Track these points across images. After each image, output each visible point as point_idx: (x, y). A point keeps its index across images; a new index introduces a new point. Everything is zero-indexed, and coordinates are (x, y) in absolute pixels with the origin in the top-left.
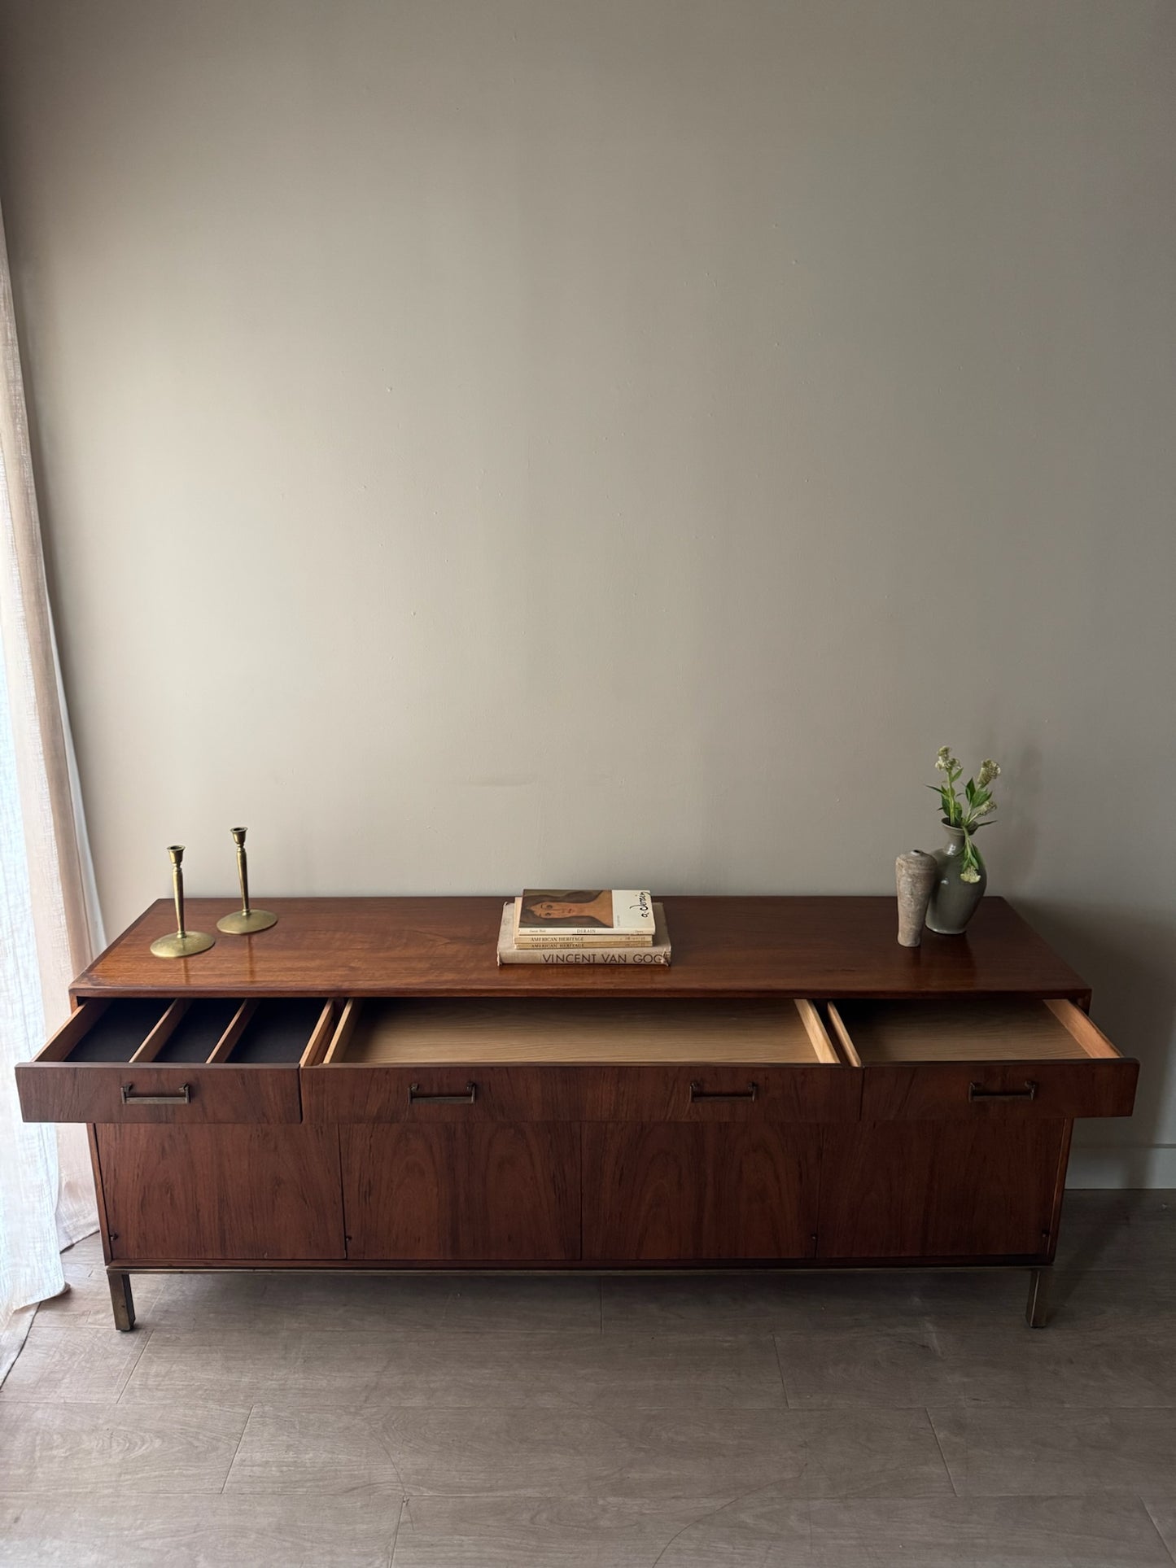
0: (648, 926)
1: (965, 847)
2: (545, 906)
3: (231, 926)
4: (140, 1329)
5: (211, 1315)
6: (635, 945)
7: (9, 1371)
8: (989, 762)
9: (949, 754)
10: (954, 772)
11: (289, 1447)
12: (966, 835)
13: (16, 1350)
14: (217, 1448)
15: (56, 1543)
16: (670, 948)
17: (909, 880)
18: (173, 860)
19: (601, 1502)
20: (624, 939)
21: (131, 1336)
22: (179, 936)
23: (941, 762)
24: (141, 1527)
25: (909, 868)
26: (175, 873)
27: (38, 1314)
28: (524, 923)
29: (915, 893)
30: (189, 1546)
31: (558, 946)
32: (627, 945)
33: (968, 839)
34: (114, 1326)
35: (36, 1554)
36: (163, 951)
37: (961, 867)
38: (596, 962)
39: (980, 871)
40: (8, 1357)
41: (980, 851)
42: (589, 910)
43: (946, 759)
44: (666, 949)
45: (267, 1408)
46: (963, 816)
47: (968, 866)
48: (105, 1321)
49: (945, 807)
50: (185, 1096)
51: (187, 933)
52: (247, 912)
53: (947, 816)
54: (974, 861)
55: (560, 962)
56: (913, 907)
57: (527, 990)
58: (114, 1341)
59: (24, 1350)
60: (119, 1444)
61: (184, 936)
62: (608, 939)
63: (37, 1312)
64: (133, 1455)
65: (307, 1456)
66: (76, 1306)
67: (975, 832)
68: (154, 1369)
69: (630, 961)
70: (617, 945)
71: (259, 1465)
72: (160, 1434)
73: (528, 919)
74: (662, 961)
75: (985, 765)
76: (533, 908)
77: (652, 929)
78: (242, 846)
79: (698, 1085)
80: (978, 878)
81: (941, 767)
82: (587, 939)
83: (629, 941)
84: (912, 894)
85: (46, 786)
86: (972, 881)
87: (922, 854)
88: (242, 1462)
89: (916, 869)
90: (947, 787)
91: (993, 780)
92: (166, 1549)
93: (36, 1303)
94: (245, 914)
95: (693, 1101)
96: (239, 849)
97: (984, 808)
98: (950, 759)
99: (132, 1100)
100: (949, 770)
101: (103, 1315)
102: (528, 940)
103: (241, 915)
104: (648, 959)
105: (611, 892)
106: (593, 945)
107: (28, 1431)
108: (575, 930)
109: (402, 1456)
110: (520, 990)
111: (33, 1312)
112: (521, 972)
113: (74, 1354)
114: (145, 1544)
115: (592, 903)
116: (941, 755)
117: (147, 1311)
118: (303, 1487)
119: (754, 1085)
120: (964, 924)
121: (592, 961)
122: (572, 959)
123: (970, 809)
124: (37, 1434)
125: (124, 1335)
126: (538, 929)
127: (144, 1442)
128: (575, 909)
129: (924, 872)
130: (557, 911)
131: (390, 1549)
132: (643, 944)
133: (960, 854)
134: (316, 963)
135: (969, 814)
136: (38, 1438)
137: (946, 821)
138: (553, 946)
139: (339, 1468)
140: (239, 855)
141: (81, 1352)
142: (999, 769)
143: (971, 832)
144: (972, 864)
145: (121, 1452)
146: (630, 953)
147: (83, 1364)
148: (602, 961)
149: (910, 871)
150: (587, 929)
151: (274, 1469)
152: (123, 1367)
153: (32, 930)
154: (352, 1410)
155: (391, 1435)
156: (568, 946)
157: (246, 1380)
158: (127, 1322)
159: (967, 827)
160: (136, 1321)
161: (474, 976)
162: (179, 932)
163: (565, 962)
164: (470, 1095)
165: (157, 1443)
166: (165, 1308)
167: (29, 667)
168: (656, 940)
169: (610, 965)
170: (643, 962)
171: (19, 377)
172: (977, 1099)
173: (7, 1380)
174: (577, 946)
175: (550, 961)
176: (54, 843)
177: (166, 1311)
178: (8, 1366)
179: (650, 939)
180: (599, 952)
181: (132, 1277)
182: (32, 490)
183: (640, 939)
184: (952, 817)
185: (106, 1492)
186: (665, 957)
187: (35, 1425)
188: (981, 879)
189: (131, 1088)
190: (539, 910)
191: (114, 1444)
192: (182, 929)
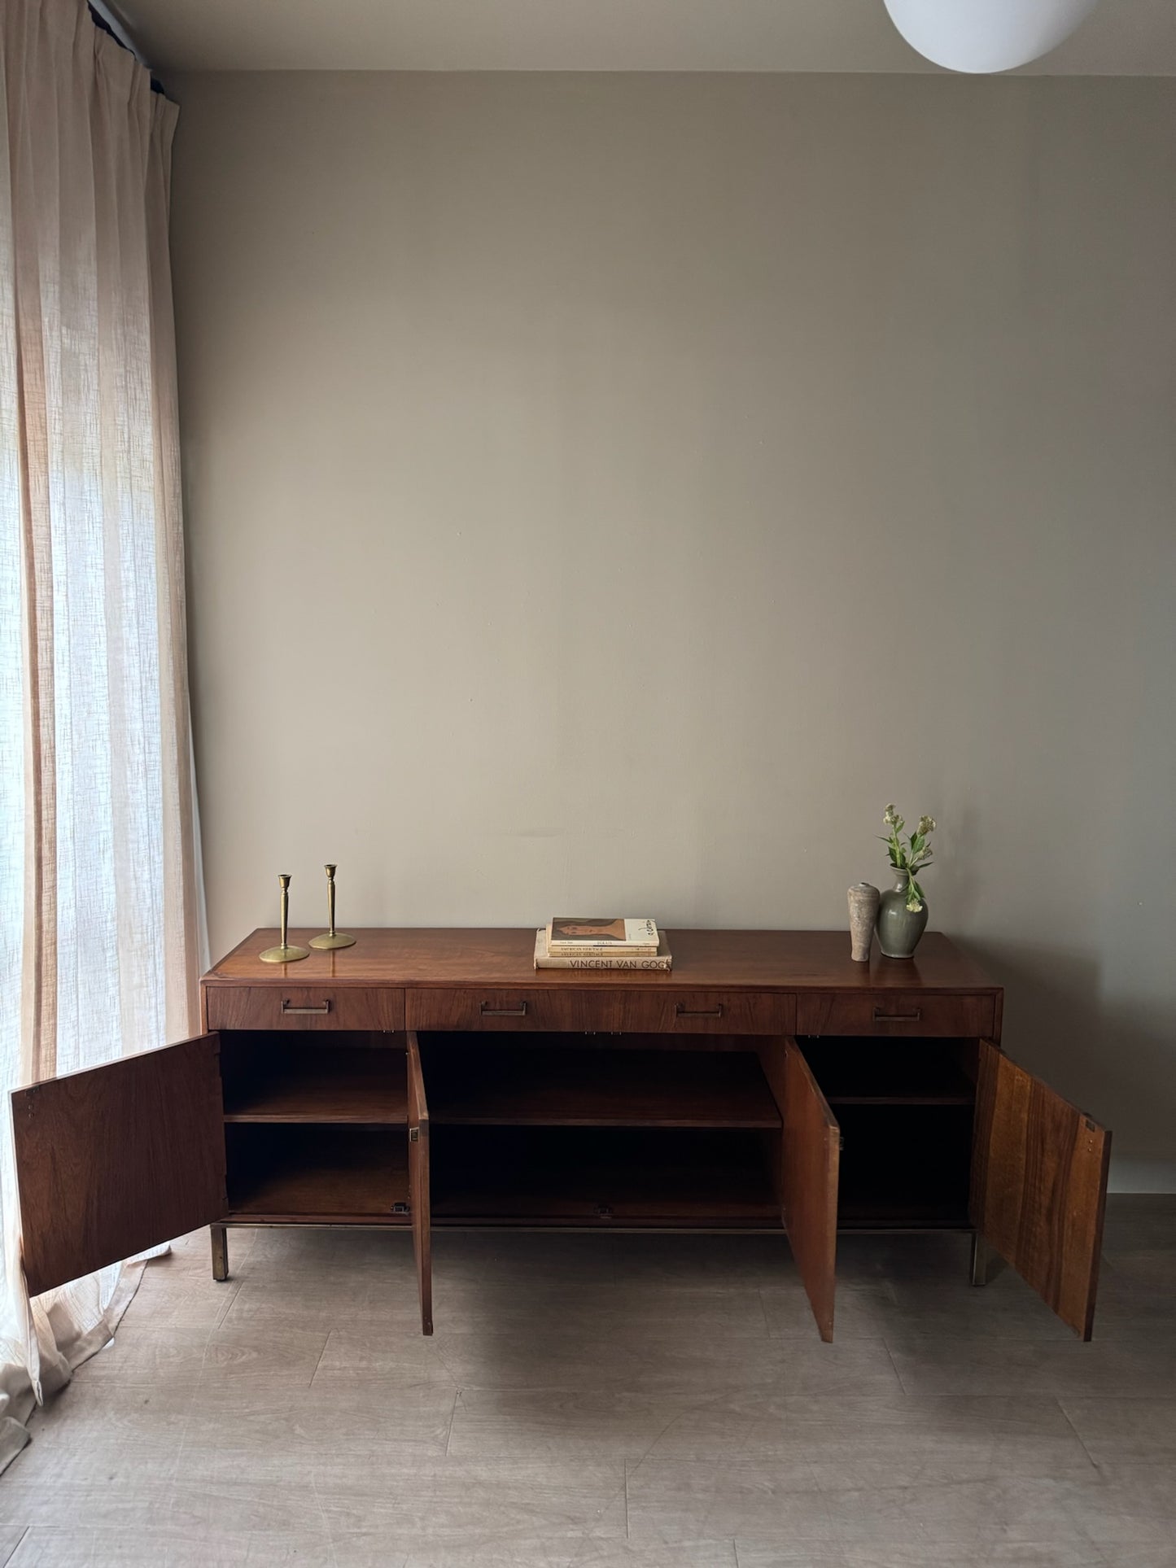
0: (655, 941)
1: (910, 884)
2: (570, 927)
3: (320, 944)
4: (232, 1280)
5: (291, 1272)
6: (644, 954)
7: (127, 1307)
8: (926, 817)
9: (894, 810)
10: (898, 825)
11: (362, 1359)
12: (910, 874)
13: (131, 1292)
14: (304, 1359)
15: (180, 1417)
16: (671, 958)
17: (857, 905)
18: (283, 885)
19: (617, 1396)
20: (634, 950)
21: (225, 1285)
22: (283, 947)
23: (888, 818)
24: (247, 1407)
25: (856, 895)
26: (283, 896)
27: (147, 1269)
28: (554, 937)
29: (861, 916)
30: (287, 1420)
31: (582, 955)
32: (637, 954)
33: (912, 878)
34: (212, 1277)
35: (165, 1423)
36: (270, 958)
37: (907, 899)
38: (612, 967)
39: (921, 903)
40: (126, 1297)
41: (921, 886)
42: (605, 930)
43: (891, 814)
44: (669, 958)
45: (341, 1333)
46: (907, 862)
47: (912, 899)
48: (202, 1274)
49: (892, 854)
50: (325, 1008)
51: (288, 946)
52: (333, 933)
53: (893, 862)
54: (917, 894)
55: (584, 967)
56: (861, 928)
57: (558, 984)
58: (212, 1287)
59: (138, 1293)
60: (223, 1354)
61: (286, 948)
62: (622, 949)
63: (146, 1268)
64: (235, 1362)
65: (377, 1364)
66: (176, 1264)
67: (918, 873)
68: (247, 1307)
69: (639, 966)
70: (628, 954)
71: (339, 1369)
72: (256, 1349)
73: (556, 934)
74: (665, 966)
75: (922, 819)
76: (562, 929)
77: (657, 943)
78: (332, 880)
79: (682, 1005)
80: (920, 908)
81: (887, 821)
82: (605, 949)
83: (639, 951)
84: (859, 917)
85: (179, 831)
86: (916, 911)
87: (867, 885)
88: (325, 1368)
89: (861, 897)
90: (893, 837)
91: (930, 832)
92: (268, 1422)
93: (145, 1261)
94: (331, 935)
95: (677, 1016)
96: (330, 881)
97: (921, 853)
98: (895, 814)
99: (288, 1011)
100: (895, 823)
101: (201, 1270)
102: (558, 949)
103: (328, 936)
104: (654, 965)
105: (623, 920)
106: (610, 954)
107: (148, 1346)
108: (595, 942)
109: (454, 1364)
110: (553, 984)
111: (143, 1267)
112: (553, 973)
113: (180, 1296)
114: (252, 1418)
115: (608, 927)
116: (887, 811)
117: (237, 1268)
118: (375, 1383)
119: (720, 1005)
120: (911, 951)
121: (609, 967)
122: (593, 965)
123: (912, 855)
124: (156, 1347)
125: (220, 1284)
126: (567, 941)
127: (243, 1354)
128: (595, 930)
129: (870, 898)
130: (580, 931)
131: (448, 1423)
132: (649, 954)
133: (906, 889)
134: (392, 966)
135: (912, 859)
136: (157, 1350)
137: (894, 865)
138: (578, 955)
139: (403, 1372)
140: (330, 886)
141: (185, 1295)
142: (934, 823)
143: (914, 873)
144: (915, 897)
145: (225, 1360)
146: (640, 961)
147: (188, 1302)
148: (617, 966)
149: (857, 898)
150: (605, 942)
151: (351, 1372)
152: (222, 1305)
153: (163, 943)
154: (412, 1335)
155: (445, 1351)
156: (590, 955)
157: (323, 1314)
158: (222, 1275)
159: (911, 869)
160: (229, 1274)
161: (517, 975)
162: (283, 944)
163: (588, 967)
164: (522, 1010)
165: (255, 1355)
166: (251, 1267)
167: (175, 737)
168: (660, 952)
169: (623, 969)
170: (649, 968)
171: (181, 521)
172: (878, 1019)
173: (126, 1313)
174: (597, 955)
175: (576, 966)
176: (181, 877)
177: (253, 1268)
178: (127, 1303)
179: (655, 950)
180: (615, 959)
181: (228, 1229)
182: (184, 604)
183: (647, 950)
184: (899, 862)
185: (216, 1385)
186: (667, 963)
187: (154, 1342)
188: (922, 909)
189: (288, 1002)
190: (565, 930)
191: (219, 1355)
192: (285, 942)
